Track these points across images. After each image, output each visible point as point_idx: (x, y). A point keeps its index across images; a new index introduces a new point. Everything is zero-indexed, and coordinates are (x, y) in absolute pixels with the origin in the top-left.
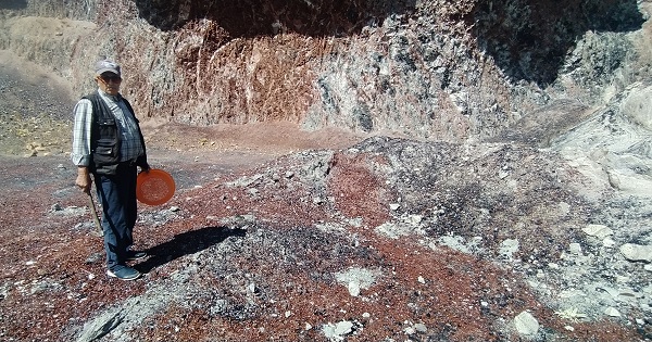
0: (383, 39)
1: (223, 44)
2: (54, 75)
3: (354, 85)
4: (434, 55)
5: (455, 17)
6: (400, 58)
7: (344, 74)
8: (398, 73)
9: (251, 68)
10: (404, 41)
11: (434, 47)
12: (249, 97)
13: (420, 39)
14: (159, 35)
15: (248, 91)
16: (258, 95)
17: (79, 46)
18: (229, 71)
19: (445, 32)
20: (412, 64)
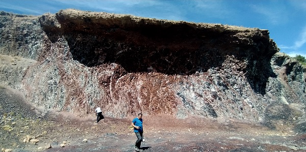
0: (209, 77)
1: (123, 75)
2: (9, 87)
3: (201, 96)
4: (234, 84)
5: (239, 70)
6: (220, 85)
7: (192, 91)
8: (220, 91)
9: (139, 87)
10: (219, 78)
11: (233, 81)
12: (140, 101)
13: (226, 77)
14: (86, 69)
15: (139, 98)
16: (145, 101)
17: (30, 71)
18: (127, 88)
19: (237, 75)
20: (226, 87)
